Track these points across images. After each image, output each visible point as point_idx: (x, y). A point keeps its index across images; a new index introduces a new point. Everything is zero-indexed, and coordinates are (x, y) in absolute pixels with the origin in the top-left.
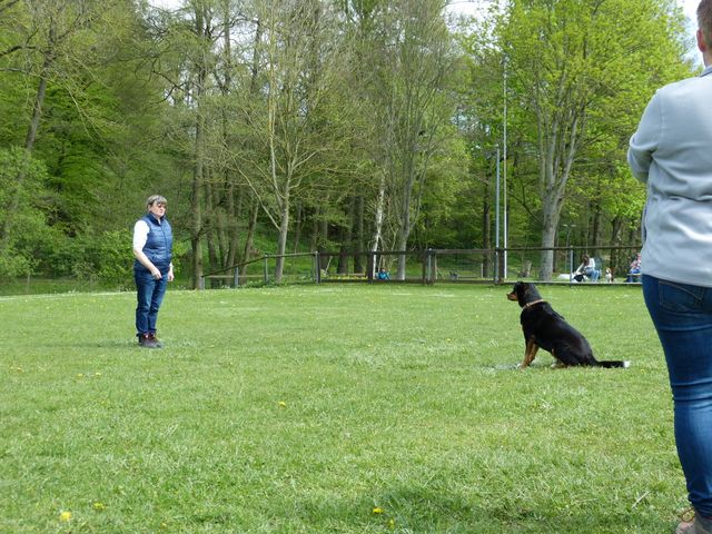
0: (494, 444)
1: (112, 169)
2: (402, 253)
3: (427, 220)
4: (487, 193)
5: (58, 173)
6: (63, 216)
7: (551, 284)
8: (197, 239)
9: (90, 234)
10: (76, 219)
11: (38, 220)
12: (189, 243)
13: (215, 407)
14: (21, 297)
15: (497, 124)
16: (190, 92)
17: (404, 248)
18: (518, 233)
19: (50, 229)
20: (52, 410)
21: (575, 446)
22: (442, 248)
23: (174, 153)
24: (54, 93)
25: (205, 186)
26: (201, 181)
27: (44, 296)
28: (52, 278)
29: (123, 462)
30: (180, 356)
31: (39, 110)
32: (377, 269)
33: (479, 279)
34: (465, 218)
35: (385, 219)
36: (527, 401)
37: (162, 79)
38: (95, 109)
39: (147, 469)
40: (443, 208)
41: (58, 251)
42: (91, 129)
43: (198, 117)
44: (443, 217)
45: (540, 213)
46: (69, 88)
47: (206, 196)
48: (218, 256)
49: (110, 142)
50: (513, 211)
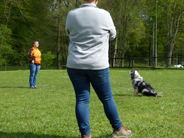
0: (144, 120)
1: (32, 32)
2: (123, 58)
3: (131, 48)
4: (150, 39)
5: (15, 33)
6: (17, 46)
7: (170, 69)
8: (58, 54)
9: (25, 52)
10: (21, 47)
11: (9, 47)
12: (56, 55)
13: (57, 107)
14: (3, 72)
15: (154, 17)
16: (57, 7)
17: (123, 57)
18: (161, 52)
19: (13, 50)
20: (6, 107)
21: (170, 121)
22: (136, 57)
23: (51, 27)
24: (14, 8)
25: (61, 37)
26: (60, 35)
27: (10, 71)
28: (13, 66)
29: (26, 124)
30: (49, 91)
31: (9, 13)
32: (115, 63)
33: (147, 67)
34: (144, 47)
35: (117, 48)
36: (156, 106)
37: (48, 3)
38: (27, 13)
39: (33, 127)
40: (136, 44)
41: (15, 57)
42: (25, 19)
43: (59, 15)
44: (136, 47)
45: (167, 46)
46: (18, 6)
47: (61, 40)
48: (65, 59)
49: (32, 23)
50: (159, 45)
